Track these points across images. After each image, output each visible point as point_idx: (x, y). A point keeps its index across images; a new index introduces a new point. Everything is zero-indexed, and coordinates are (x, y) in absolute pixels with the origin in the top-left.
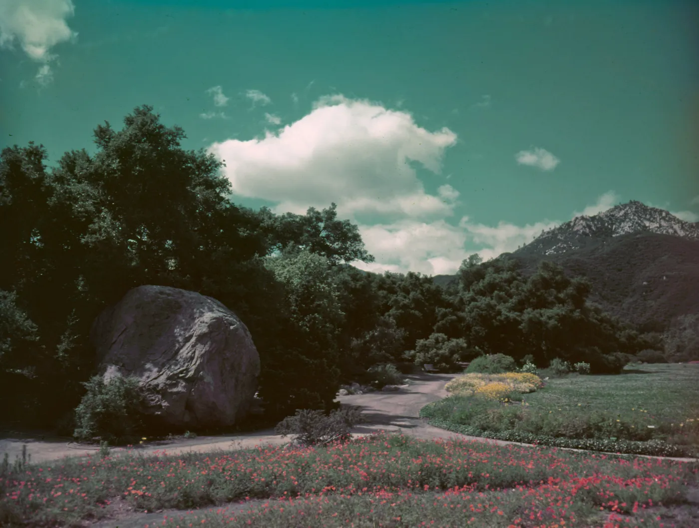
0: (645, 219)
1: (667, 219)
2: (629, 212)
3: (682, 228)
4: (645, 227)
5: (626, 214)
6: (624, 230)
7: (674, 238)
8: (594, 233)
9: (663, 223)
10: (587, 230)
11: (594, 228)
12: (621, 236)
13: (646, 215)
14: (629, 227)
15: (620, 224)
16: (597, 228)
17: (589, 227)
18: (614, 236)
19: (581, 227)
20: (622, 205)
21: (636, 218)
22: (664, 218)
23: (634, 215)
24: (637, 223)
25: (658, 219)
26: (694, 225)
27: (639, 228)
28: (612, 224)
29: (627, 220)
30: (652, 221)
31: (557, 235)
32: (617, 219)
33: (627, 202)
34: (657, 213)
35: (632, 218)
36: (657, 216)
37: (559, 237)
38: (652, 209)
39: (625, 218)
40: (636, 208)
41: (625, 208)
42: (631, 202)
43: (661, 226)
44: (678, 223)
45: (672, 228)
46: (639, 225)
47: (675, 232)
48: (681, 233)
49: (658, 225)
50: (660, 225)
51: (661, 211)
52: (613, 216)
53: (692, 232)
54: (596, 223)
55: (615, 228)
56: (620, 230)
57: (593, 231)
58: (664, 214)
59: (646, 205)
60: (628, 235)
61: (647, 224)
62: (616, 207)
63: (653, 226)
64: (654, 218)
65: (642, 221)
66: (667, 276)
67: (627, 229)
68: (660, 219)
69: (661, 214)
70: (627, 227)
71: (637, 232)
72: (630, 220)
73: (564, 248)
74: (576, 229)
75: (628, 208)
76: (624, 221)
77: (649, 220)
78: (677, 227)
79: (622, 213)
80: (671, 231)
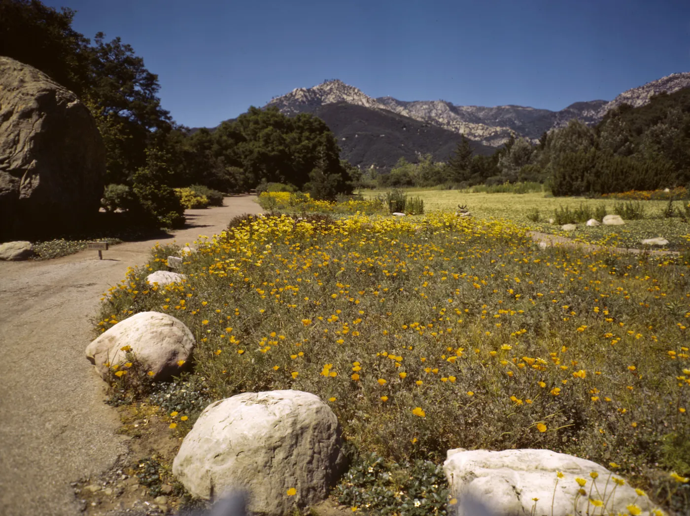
0: (344, 93)
1: (358, 94)
2: (333, 87)
3: (368, 102)
4: (343, 98)
5: (331, 89)
6: (329, 101)
7: (362, 108)
8: (309, 101)
9: (355, 97)
10: (305, 99)
11: (309, 98)
12: (328, 105)
13: (344, 91)
14: (333, 98)
15: (327, 96)
16: (311, 98)
17: (306, 96)
18: (323, 104)
19: (300, 96)
21: (338, 92)
22: (356, 93)
23: (337, 90)
24: (338, 96)
25: (352, 94)
26: (375, 100)
27: (339, 100)
28: (322, 96)
30: (348, 95)
31: (282, 101)
32: (325, 92)
35: (335, 92)
36: (351, 91)
37: (285, 103)
38: (348, 86)
39: (331, 92)
40: (338, 85)
42: (335, 80)
43: (354, 99)
44: (365, 98)
45: (361, 101)
46: (340, 98)
47: (363, 104)
48: (367, 105)
49: (352, 98)
51: (354, 89)
52: (322, 89)
53: (373, 105)
54: (310, 94)
55: (324, 99)
56: (327, 100)
58: (356, 91)
59: (345, 83)
60: (331, 104)
61: (345, 97)
63: (349, 99)
64: (350, 93)
65: (342, 95)
66: (358, 135)
68: (354, 94)
69: (354, 91)
70: (331, 99)
71: (339, 102)
73: (288, 111)
74: (296, 97)
75: (332, 84)
76: (329, 94)
77: (346, 94)
78: (364, 101)
79: (329, 88)
80: (360, 103)
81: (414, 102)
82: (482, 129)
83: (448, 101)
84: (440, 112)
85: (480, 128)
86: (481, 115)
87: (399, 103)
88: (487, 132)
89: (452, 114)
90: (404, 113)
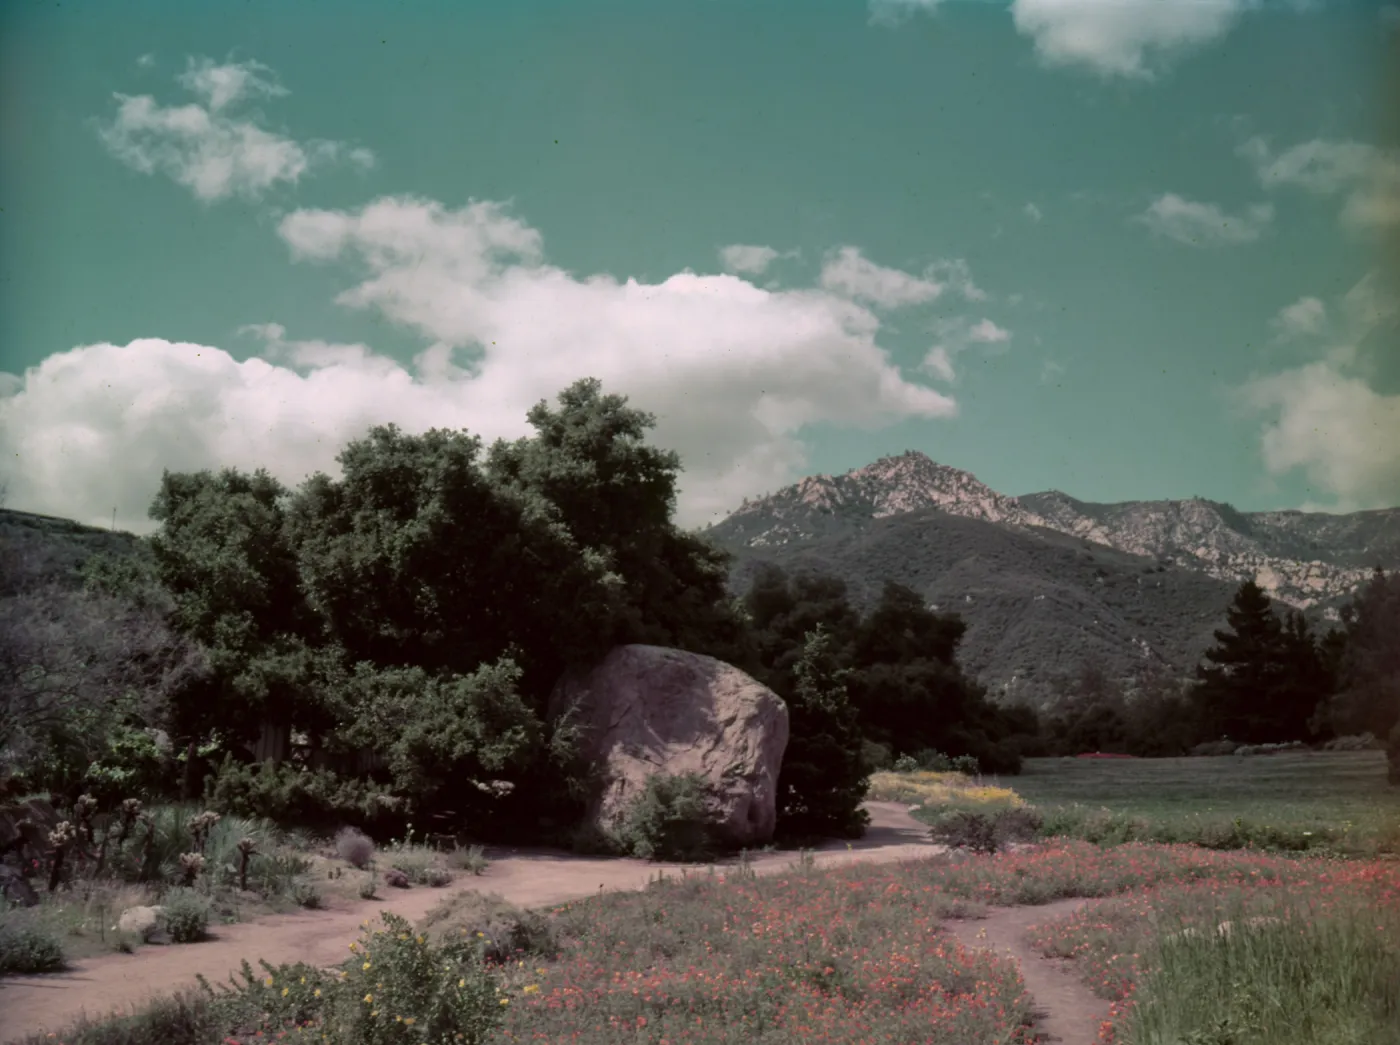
0: (932, 486)
1: (970, 488)
2: (904, 472)
3: (996, 506)
4: (931, 501)
5: (898, 477)
6: (893, 506)
7: (980, 525)
8: (839, 507)
9: (963, 495)
10: (828, 504)
11: (839, 500)
12: (892, 518)
13: (933, 480)
14: (903, 500)
15: (888, 494)
16: (846, 499)
17: (832, 497)
18: (876, 515)
19: (816, 496)
20: (892, 459)
21: (915, 483)
22: (964, 487)
23: (913, 478)
24: (917, 493)
25: (954, 488)
26: (1016, 501)
27: (920, 503)
28: (873, 494)
29: (901, 487)
30: (944, 492)
31: (770, 509)
32: (881, 484)
33: (901, 453)
34: (953, 477)
35: (908, 483)
36: (953, 482)
37: (775, 513)
38: (944, 469)
39: (897, 484)
40: (916, 465)
41: (897, 463)
42: (908, 454)
43: (958, 501)
44: (989, 496)
45: (978, 505)
46: (922, 497)
47: (984, 513)
48: (994, 516)
49: (953, 499)
50: (958, 499)
51: (960, 475)
52: (875, 478)
53: (1011, 515)
54: (843, 489)
55: (878, 502)
56: (886, 505)
57: (838, 504)
58: (965, 480)
59: (934, 459)
60: (901, 517)
61: (935, 495)
62: (881, 462)
63: (945, 500)
64: (948, 486)
65: (926, 491)
66: (973, 597)
67: (899, 503)
68: (958, 488)
69: (959, 479)
70: (897, 503)
71: (918, 513)
72: (906, 486)
73: (785, 535)
74: (806, 499)
75: (901, 464)
76: (894, 489)
77: (938, 488)
78: (986, 504)
79: (891, 473)
80: (976, 511)
81: (1124, 505)
82: (1323, 575)
83: (1220, 500)
84: (1198, 530)
85: (1315, 571)
86: (1318, 535)
87: (1081, 509)
88: (1337, 583)
89: (1235, 536)
90: (1098, 536)
